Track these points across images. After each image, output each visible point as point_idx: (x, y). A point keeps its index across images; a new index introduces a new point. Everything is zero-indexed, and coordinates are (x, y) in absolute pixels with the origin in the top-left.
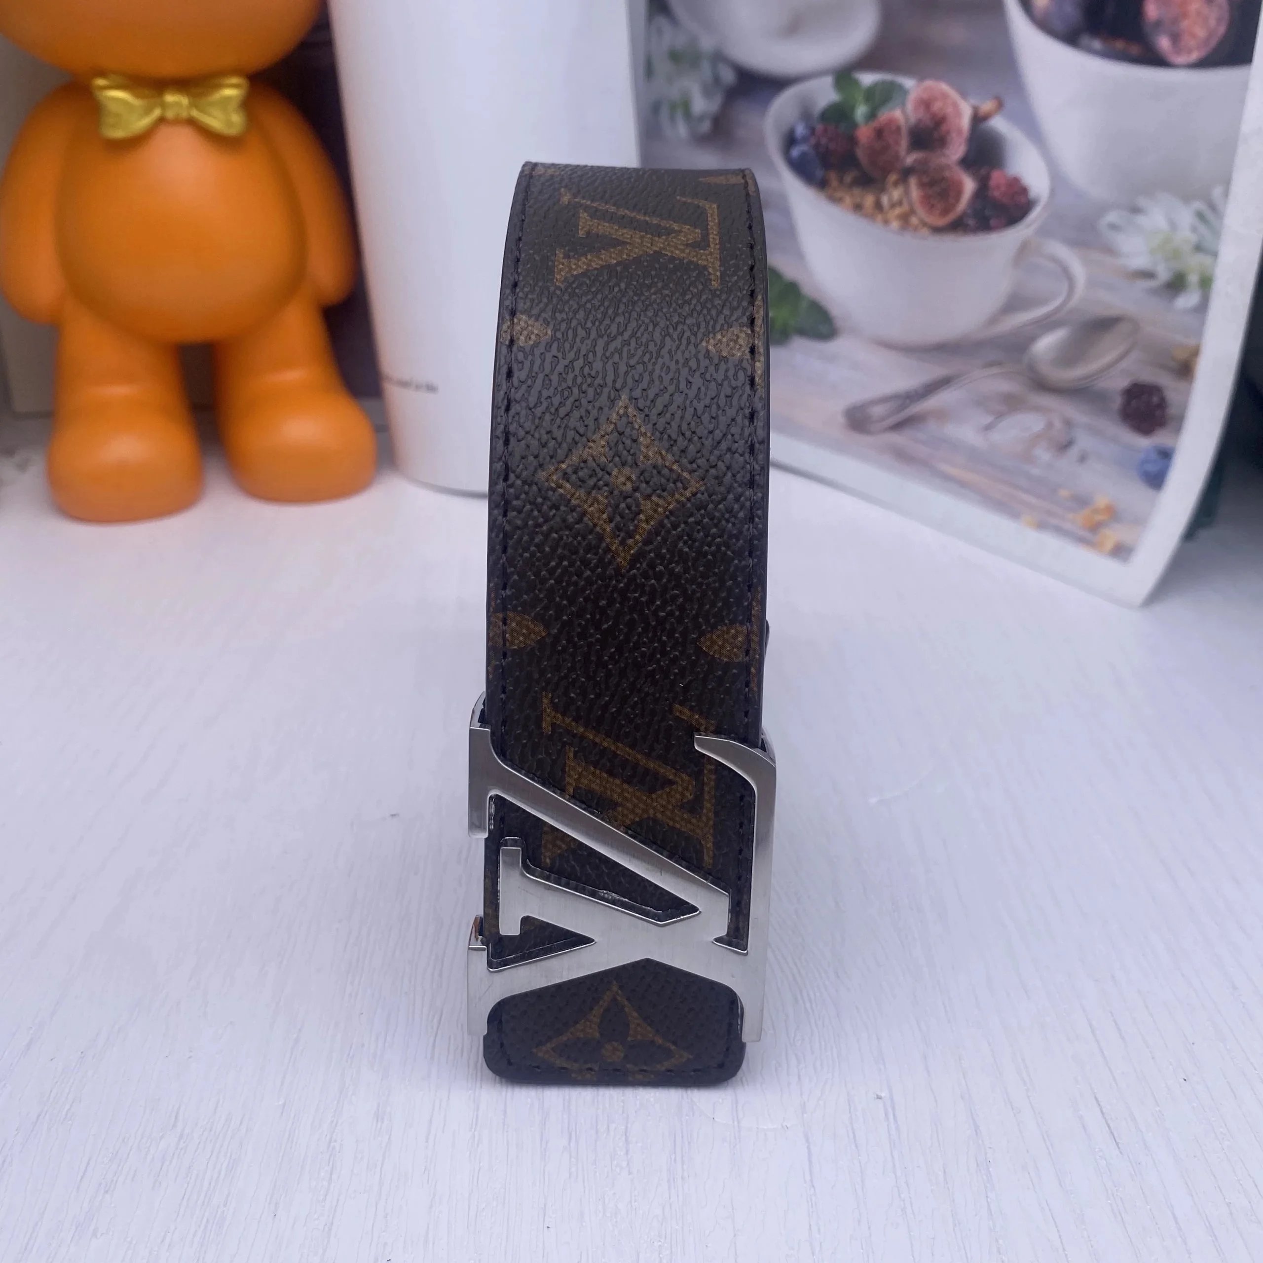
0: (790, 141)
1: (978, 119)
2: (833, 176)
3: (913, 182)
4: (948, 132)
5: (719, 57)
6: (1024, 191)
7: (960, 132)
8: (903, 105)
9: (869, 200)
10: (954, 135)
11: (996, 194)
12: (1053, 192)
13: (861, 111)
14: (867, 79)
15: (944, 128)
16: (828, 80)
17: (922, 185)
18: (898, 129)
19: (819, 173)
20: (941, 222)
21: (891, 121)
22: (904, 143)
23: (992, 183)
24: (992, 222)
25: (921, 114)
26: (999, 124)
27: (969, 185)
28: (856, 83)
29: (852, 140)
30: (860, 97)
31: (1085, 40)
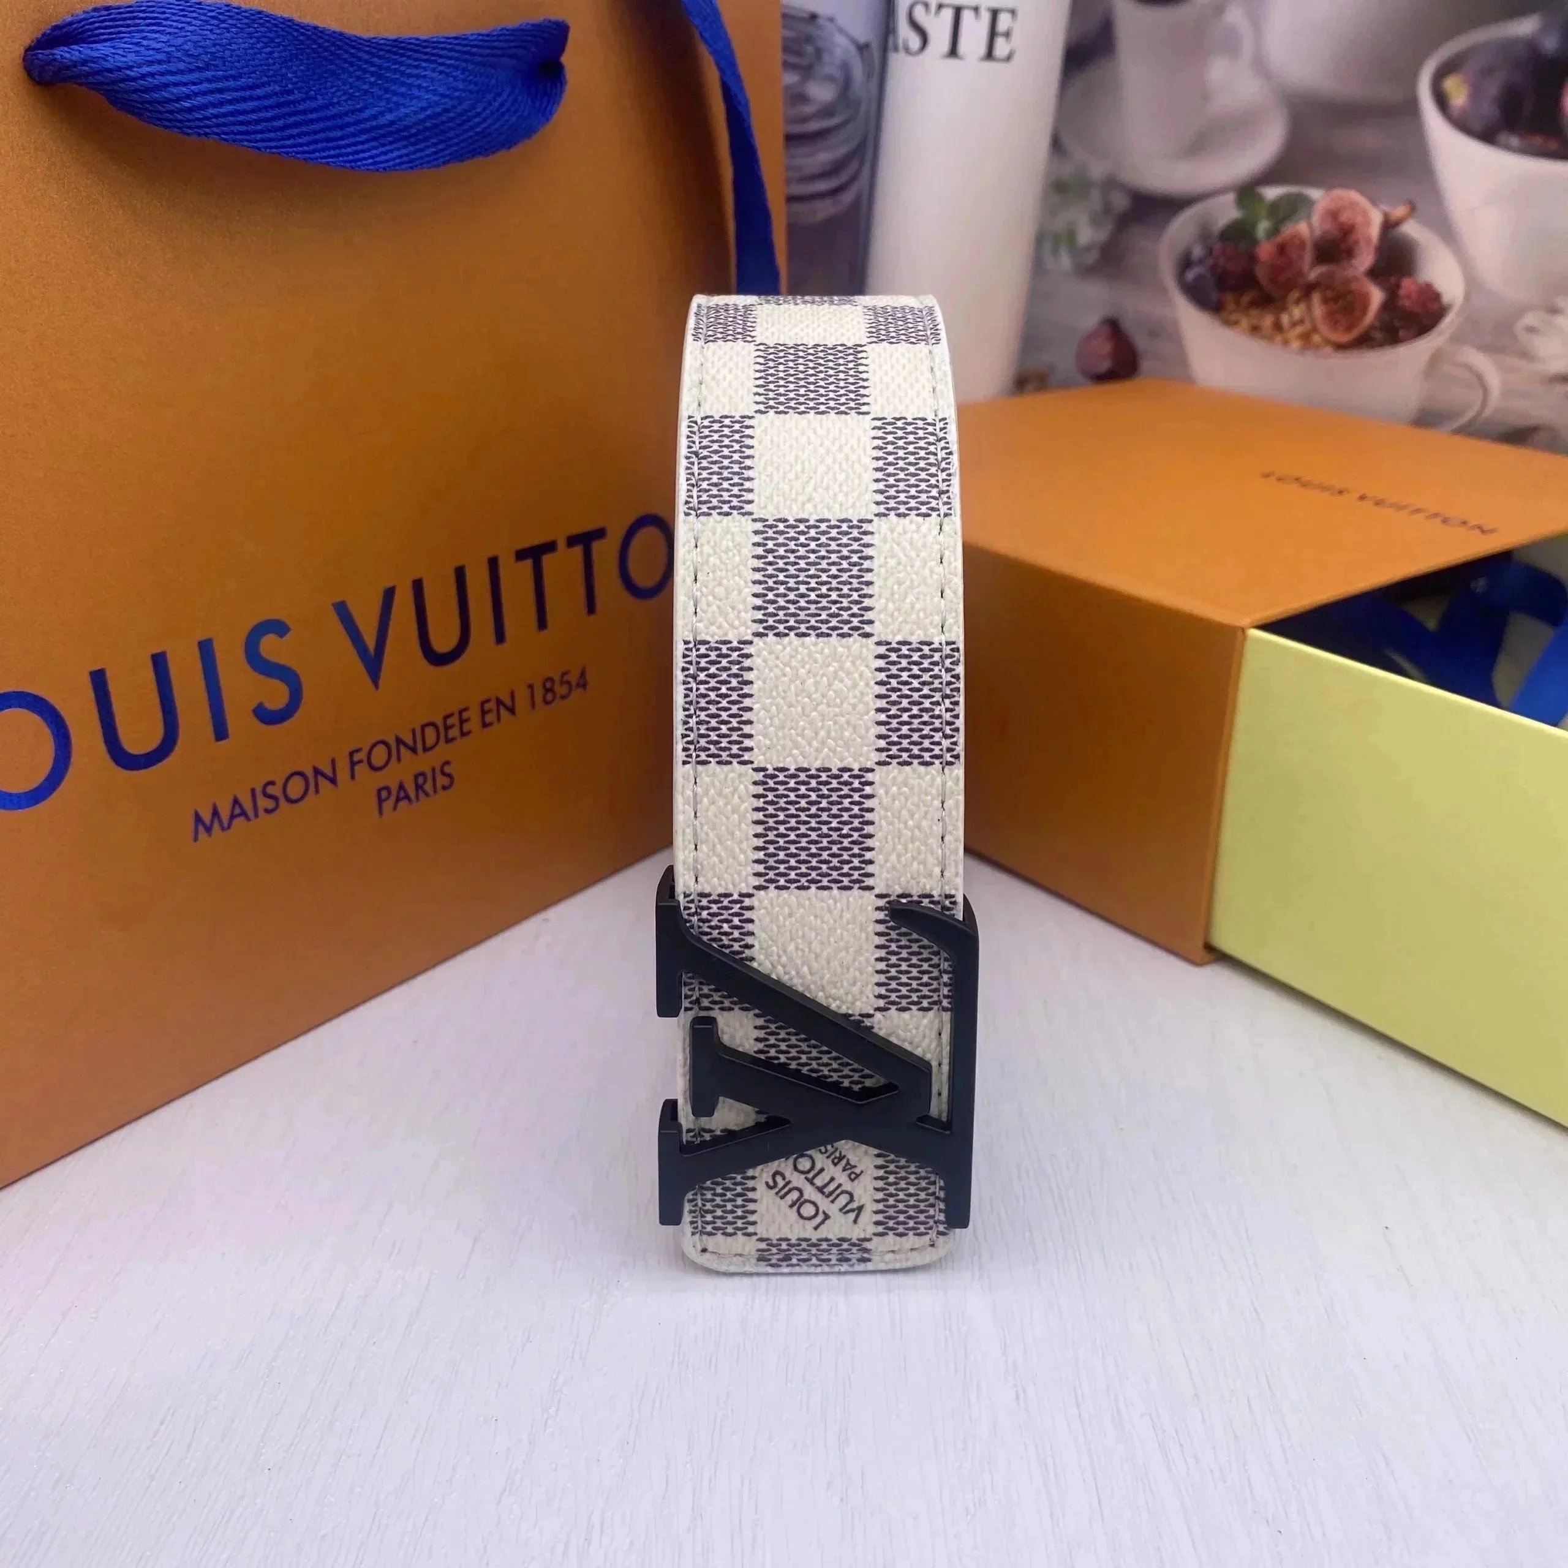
0: (1185, 263)
1: (1389, 226)
2: (1229, 298)
3: (1316, 298)
4: (1357, 242)
5: (1111, 183)
6: (1436, 296)
7: (1368, 240)
8: (1309, 217)
9: (1268, 321)
10: (1362, 244)
11: (1407, 303)
12: (1467, 297)
13: (1263, 227)
14: (1272, 193)
15: (1352, 238)
16: (1230, 197)
17: (1325, 301)
18: (1302, 244)
19: (1214, 296)
20: (1345, 338)
21: (1294, 236)
22: (1308, 256)
23: (1402, 292)
24: (1402, 333)
25: (1328, 226)
26: (1411, 229)
27: (1377, 296)
28: (1260, 198)
29: (1252, 259)
30: (1264, 212)
31: (1503, 137)
